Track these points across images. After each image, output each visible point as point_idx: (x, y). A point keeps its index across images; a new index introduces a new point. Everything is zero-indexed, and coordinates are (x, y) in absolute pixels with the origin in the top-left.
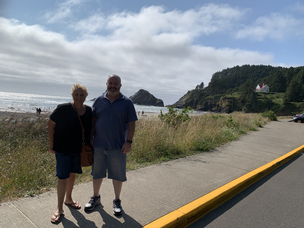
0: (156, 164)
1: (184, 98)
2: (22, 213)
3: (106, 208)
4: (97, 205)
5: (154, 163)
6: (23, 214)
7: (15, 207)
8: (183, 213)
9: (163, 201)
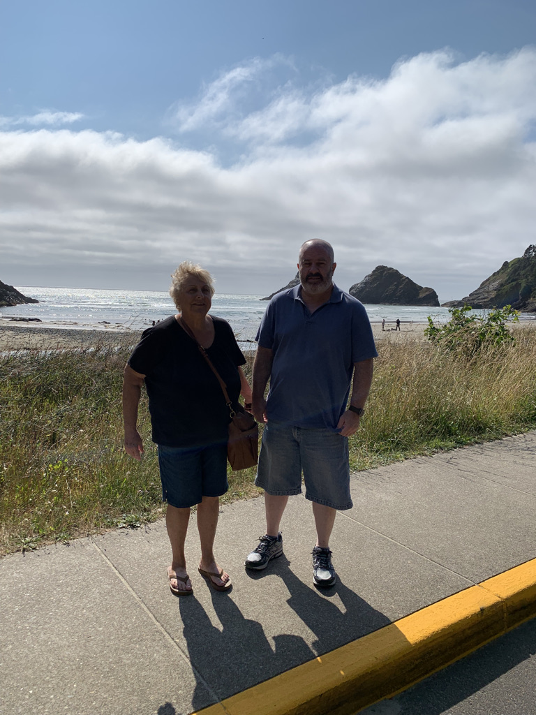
0: (419, 457)
1: (494, 281)
2: (112, 565)
3: (297, 568)
4: (275, 558)
5: (416, 453)
6: (113, 568)
7: (99, 550)
8: (496, 595)
9: (441, 558)
